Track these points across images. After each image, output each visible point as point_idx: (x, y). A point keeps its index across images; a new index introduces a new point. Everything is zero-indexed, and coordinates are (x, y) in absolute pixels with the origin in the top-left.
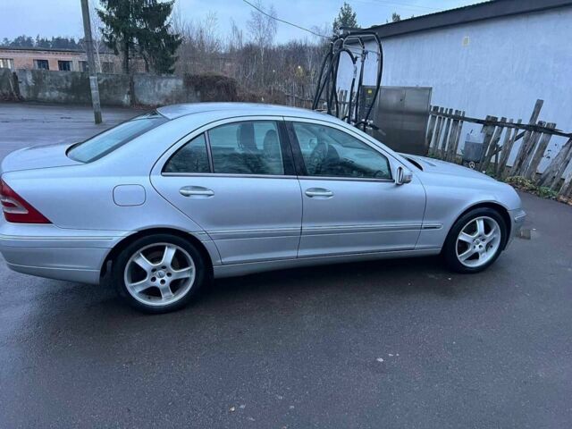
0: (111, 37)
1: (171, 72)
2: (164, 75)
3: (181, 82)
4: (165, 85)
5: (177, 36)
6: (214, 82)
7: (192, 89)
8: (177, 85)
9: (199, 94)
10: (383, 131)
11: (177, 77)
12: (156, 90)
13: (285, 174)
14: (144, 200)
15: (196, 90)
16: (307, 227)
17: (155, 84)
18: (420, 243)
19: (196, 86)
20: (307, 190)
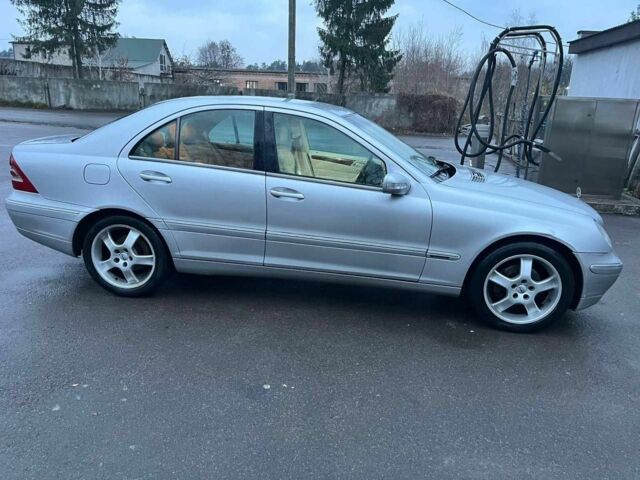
0: (329, 56)
1: (386, 91)
2: (377, 95)
3: (394, 102)
4: (377, 105)
5: (397, 52)
6: (430, 102)
7: (404, 110)
8: (389, 106)
9: (411, 115)
10: (558, 155)
11: (392, 96)
12: (367, 110)
13: (255, 169)
14: (109, 180)
15: (409, 111)
16: (273, 231)
17: (366, 104)
18: (427, 275)
19: (410, 107)
20: (274, 189)
